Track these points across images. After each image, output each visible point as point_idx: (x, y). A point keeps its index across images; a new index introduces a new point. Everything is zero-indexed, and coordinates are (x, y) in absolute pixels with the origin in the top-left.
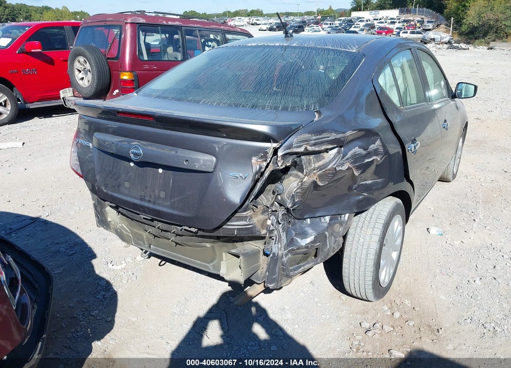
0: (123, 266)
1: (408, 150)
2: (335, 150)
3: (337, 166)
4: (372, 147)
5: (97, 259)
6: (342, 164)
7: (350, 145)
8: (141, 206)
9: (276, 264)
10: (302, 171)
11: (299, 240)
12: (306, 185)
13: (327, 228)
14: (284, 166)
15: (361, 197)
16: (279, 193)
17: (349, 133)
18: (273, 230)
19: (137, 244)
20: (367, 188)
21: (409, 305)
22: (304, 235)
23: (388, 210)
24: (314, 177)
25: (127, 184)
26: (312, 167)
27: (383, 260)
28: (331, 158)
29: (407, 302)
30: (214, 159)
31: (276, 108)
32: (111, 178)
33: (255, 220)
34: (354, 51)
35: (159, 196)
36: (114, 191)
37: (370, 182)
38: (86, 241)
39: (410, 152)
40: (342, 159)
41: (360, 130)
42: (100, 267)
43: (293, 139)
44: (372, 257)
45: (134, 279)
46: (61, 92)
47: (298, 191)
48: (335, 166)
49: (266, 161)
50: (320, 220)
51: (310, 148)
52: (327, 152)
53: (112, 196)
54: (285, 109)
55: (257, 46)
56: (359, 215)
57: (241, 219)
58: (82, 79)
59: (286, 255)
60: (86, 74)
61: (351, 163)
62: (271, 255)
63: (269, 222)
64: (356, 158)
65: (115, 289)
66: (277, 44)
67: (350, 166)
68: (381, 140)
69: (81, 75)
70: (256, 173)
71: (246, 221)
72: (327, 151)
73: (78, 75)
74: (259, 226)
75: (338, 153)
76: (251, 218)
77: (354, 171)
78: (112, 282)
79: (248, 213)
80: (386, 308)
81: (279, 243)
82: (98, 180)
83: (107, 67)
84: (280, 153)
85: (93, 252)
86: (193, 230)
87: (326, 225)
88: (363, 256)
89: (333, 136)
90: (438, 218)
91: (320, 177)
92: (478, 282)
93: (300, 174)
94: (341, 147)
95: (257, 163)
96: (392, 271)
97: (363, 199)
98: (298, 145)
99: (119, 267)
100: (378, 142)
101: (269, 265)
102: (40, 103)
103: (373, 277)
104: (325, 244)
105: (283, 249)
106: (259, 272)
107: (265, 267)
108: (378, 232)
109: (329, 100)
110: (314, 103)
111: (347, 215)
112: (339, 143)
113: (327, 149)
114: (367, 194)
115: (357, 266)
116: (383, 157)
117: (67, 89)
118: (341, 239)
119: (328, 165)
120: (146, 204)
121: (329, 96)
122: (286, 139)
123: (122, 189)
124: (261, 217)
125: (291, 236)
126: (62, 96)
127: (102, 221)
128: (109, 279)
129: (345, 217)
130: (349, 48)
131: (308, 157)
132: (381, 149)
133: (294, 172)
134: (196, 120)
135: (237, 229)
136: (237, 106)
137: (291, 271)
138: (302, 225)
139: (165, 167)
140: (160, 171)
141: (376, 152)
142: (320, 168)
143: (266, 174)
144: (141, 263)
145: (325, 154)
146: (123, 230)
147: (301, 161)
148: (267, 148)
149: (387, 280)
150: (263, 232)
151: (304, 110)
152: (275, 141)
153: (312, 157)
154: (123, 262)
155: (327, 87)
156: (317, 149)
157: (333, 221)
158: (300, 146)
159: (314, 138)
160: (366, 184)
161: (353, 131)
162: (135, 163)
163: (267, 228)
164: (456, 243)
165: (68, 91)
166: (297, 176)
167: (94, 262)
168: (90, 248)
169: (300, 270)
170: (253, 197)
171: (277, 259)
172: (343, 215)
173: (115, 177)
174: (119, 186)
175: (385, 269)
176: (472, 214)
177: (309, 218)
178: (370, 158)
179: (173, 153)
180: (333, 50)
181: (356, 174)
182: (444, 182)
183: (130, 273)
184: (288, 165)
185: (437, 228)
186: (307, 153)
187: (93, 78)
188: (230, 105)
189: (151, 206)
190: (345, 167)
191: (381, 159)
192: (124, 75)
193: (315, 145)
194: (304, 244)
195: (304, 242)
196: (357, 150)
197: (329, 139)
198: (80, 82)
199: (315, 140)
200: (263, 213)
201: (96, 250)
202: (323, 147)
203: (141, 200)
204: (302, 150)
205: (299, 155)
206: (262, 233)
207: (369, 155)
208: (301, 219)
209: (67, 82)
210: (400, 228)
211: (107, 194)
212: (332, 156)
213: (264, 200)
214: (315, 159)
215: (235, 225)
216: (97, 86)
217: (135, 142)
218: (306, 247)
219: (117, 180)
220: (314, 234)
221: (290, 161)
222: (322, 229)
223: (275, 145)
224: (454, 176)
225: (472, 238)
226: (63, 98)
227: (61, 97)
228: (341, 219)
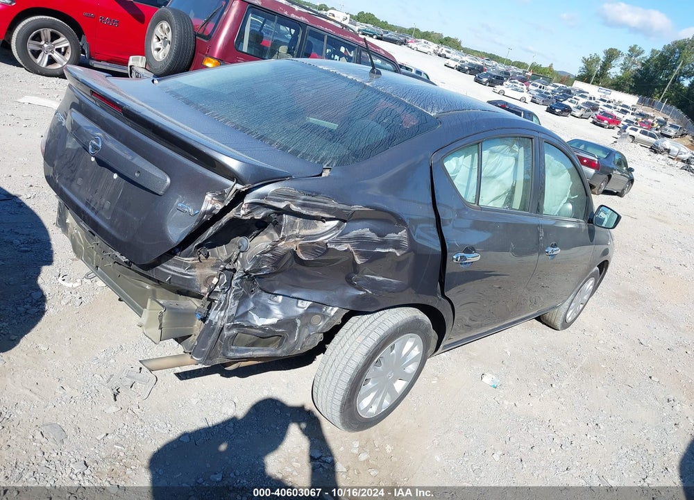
0: (75, 285)
1: (453, 259)
2: (335, 223)
3: (329, 242)
4: (392, 236)
5: (51, 266)
6: (339, 243)
7: (358, 224)
8: (84, 212)
9: (209, 335)
10: (279, 232)
11: (255, 317)
12: (280, 252)
13: (302, 315)
14: (249, 217)
15: (361, 293)
16: (242, 249)
17: (356, 208)
18: (218, 292)
19: (86, 261)
20: (374, 285)
21: (388, 451)
22: (266, 312)
24: (293, 245)
25: (79, 181)
26: (295, 233)
27: (373, 383)
28: (324, 231)
29: (388, 447)
30: (168, 180)
31: (285, 149)
32: (69, 168)
33: (196, 272)
34: (432, 115)
35: (104, 205)
36: (65, 186)
37: (381, 279)
38: (53, 242)
39: (455, 261)
40: (339, 236)
41: (377, 209)
42: (47, 279)
43: (269, 189)
44: (350, 371)
45: (78, 303)
46: (131, 58)
47: (268, 255)
48: (327, 241)
49: (223, 202)
50: (297, 303)
51: (294, 208)
52: (324, 222)
53: (61, 189)
54: (295, 153)
55: (328, 72)
56: (359, 317)
57: (180, 264)
58: (158, 50)
59: (229, 329)
60: (165, 46)
61: (352, 246)
62: (207, 322)
63: (215, 281)
64: (361, 241)
65: (46, 308)
66: (350, 77)
67: (351, 249)
68: (408, 231)
69: (158, 45)
70: (205, 213)
71: (184, 269)
73: (155, 44)
74: (199, 282)
75: (338, 227)
76: (192, 267)
77: (356, 257)
78: (48, 298)
79: (190, 260)
80: (357, 444)
81: (223, 312)
82: (55, 165)
83: (192, 46)
84: (249, 199)
85: (52, 257)
86: (124, 259)
87: (301, 311)
88: (341, 367)
89: (333, 204)
90: (508, 367)
91: (301, 246)
92: (496, 457)
93: (276, 235)
94: (345, 221)
95: (210, 203)
96: (387, 403)
97: (363, 297)
98: (275, 197)
99: (70, 285)
100: (403, 233)
101: (202, 333)
102: (108, 64)
103: (344, 397)
104: (292, 332)
105: (225, 320)
106: (191, 338)
107: (198, 332)
108: (371, 343)
109: (353, 160)
110: (334, 158)
111: (336, 309)
112: (343, 218)
113: (323, 218)
114: (370, 292)
115: (330, 377)
116: (405, 254)
117: (140, 57)
118: (320, 337)
119: (320, 237)
120: (88, 211)
121: (357, 156)
122: (256, 185)
123: (74, 185)
124: (209, 271)
125: (247, 307)
126: (130, 63)
127: (62, 223)
128: (47, 294)
129: (332, 310)
130: (430, 109)
131: (292, 218)
132: (406, 243)
133: (271, 231)
135: (173, 275)
136: (243, 130)
137: (232, 350)
138: (269, 302)
139: (120, 175)
140: (115, 176)
141: (397, 244)
142: (304, 237)
143: (225, 219)
144: (99, 289)
145: (320, 223)
146: (77, 239)
147: (282, 220)
148: (227, 186)
149: (373, 410)
150: (204, 290)
151: (316, 162)
152: (243, 184)
153: (298, 220)
154: (79, 280)
155: (362, 146)
156: (304, 212)
157: (312, 310)
158: (281, 201)
159: (304, 197)
160: (374, 280)
161: (366, 207)
162: (96, 159)
163: (210, 287)
164: (506, 402)
165: (140, 60)
166: (271, 236)
167: (45, 269)
168: (52, 252)
169: (246, 354)
170: (200, 242)
171: (214, 329)
172: (331, 308)
173: (73, 168)
174: (72, 181)
175: (372, 395)
177: (283, 295)
178: (387, 248)
179: (129, 158)
180: (406, 104)
181: (359, 261)
182: (550, 327)
183: (78, 296)
184: (256, 218)
185: (494, 377)
186: (288, 211)
187: (170, 53)
188: (236, 127)
189: (92, 215)
190: (343, 247)
191: (402, 255)
192: (209, 62)
193: (303, 206)
194: (260, 324)
195: (259, 321)
196: (365, 231)
197: (326, 205)
198: (155, 53)
199: (304, 200)
200: (215, 266)
201: (56, 257)
202: (315, 213)
203: (87, 204)
204: (282, 205)
205: (280, 212)
206: (203, 291)
207: (384, 244)
208: (270, 293)
209: (141, 50)
210: (417, 352)
211: (58, 184)
212: (328, 229)
213: (223, 252)
214: (302, 225)
215: (171, 269)
216: (171, 64)
217: (100, 132)
218: (261, 328)
219: (73, 172)
220: (281, 316)
221: (262, 214)
222: (295, 314)
223: (239, 186)
224: (566, 325)
225: (531, 405)
226: (131, 66)
227: (129, 65)
228: (326, 310)
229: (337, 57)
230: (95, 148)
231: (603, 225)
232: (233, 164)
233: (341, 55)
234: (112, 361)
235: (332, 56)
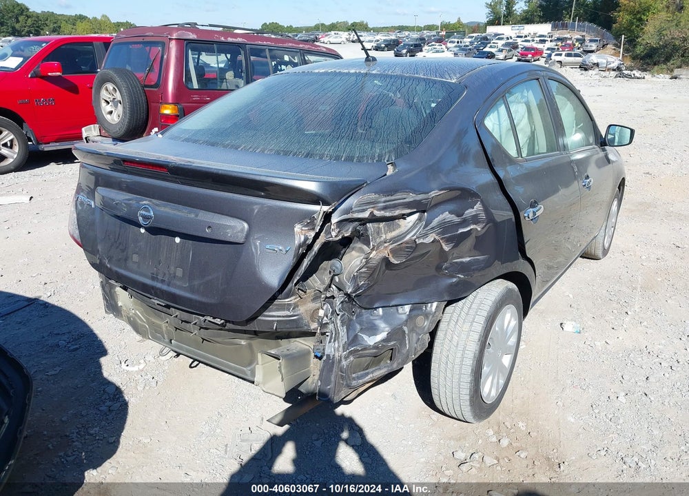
0: (141, 367)
1: (525, 217)
2: (416, 216)
3: (418, 238)
4: (469, 212)
5: (107, 356)
6: (425, 235)
7: (437, 210)
8: (153, 288)
9: (330, 370)
10: (368, 244)
11: (365, 337)
12: (373, 263)
13: (406, 321)
14: (340, 237)
15: (454, 280)
16: (337, 272)
17: (433, 194)
18: (327, 323)
19: (155, 338)
20: (463, 268)
21: (524, 429)
22: (373, 330)
23: (493, 299)
24: (385, 252)
25: (135, 258)
26: (382, 239)
27: (488, 367)
28: (409, 227)
29: (521, 424)
30: (246, 225)
31: (338, 158)
32: (117, 248)
33: (302, 310)
34: (453, 81)
35: (175, 273)
36: (120, 267)
37: (468, 259)
38: (97, 332)
39: (527, 219)
40: (424, 228)
41: (451, 189)
42: (111, 369)
43: (352, 201)
44: (469, 363)
45: (154, 384)
46: (83, 129)
47: (363, 270)
48: (415, 237)
49: (313, 229)
50: (398, 310)
51: (378, 213)
52: (405, 219)
53: (116, 272)
54: (350, 159)
55: (326, 74)
56: (454, 305)
57: (282, 307)
58: (111, 113)
59: (346, 358)
60: (116, 106)
61: (438, 234)
62: (325, 358)
63: (321, 313)
64: (445, 228)
65: (126, 398)
66: (352, 71)
67: (437, 238)
68: (482, 202)
69: (109, 108)
70: (300, 246)
71: (289, 310)
72: (403, 217)
73: (106, 108)
74: (307, 319)
75: (420, 219)
76: (296, 306)
77: (443, 245)
78: (123, 388)
79: (292, 300)
80: (491, 432)
81: (337, 342)
82: (100, 250)
83: (144, 98)
84: (335, 219)
85: (103, 347)
86: (218, 321)
87: (404, 317)
88: (458, 361)
89: (411, 197)
90: (578, 309)
91: (393, 251)
92: (622, 398)
93: (365, 247)
94: (424, 212)
95: (301, 233)
96: (502, 382)
97: (457, 284)
98: (359, 208)
99: (136, 368)
100: (478, 206)
101: (322, 371)
102: (58, 144)
103: (470, 389)
104: (402, 342)
105: (341, 349)
106: (310, 380)
107: (317, 373)
108: (479, 327)
109: (409, 148)
110: (389, 152)
111: (435, 304)
112: (421, 208)
113: (404, 215)
114: (462, 276)
115: (449, 375)
116: (485, 226)
117: (92, 126)
118: (427, 338)
119: (405, 236)
120: (159, 285)
121: (410, 143)
122: (341, 201)
123: (130, 264)
124: (312, 306)
125: (355, 330)
126: (84, 135)
127: (112, 306)
128: (120, 385)
129: (431, 306)
130: (447, 77)
131: (376, 225)
132: (483, 216)
133: (357, 244)
134: (220, 172)
135: (277, 321)
136: (286, 153)
137: (354, 379)
138: (371, 318)
139: (184, 236)
140: (178, 240)
141: (475, 219)
142: (393, 240)
143: (316, 247)
144: (166, 363)
145: (401, 222)
146: (137, 318)
147: (366, 230)
148: (314, 212)
149: (494, 394)
150: (314, 326)
151: (375, 161)
152: (326, 203)
153: (382, 225)
154: (142, 361)
155: (409, 131)
156: (388, 214)
157: (414, 313)
158: (363, 211)
159: (383, 199)
160: (462, 262)
161: (441, 190)
162: (146, 229)
163: (319, 320)
164: (598, 344)
165: (93, 129)
166: (361, 250)
167: (103, 360)
168: (101, 341)
169: (367, 378)
170: (298, 278)
171: (333, 363)
172: (429, 305)
173: (121, 247)
174: (126, 260)
175: (490, 378)
176: (625, 304)
177: (382, 307)
178: (466, 227)
179: (193, 216)
180: (424, 79)
181: (446, 248)
182: (592, 259)
183: (149, 376)
184: (346, 235)
185: (574, 323)
186: (374, 219)
187: (124, 112)
188: (278, 153)
189: (165, 287)
190: (429, 239)
191: (483, 228)
192: (166, 108)
193: (385, 208)
194: (372, 343)
195: (371, 341)
196: (446, 216)
197: (405, 200)
198: (108, 117)
199: (385, 202)
200: (316, 298)
201: (108, 345)
202: (397, 212)
203: (153, 278)
204: (366, 215)
205: (363, 222)
206: (312, 327)
207: (465, 223)
208: (369, 309)
209: (91, 117)
210: (514, 323)
211: (110, 269)
212: (411, 224)
213: (316, 282)
214: (386, 228)
215: (274, 315)
216: (129, 123)
217: (146, 200)
218: (376, 347)
219: (123, 251)
220: (387, 329)
221: (350, 230)
222: (399, 322)
223: (326, 208)
224: (605, 252)
225: (620, 338)
226: (86, 138)
227: (84, 137)
228: (426, 309)
229: (283, 67)
230: (145, 218)
231: (616, 144)
232: (311, 186)
233: (286, 64)
234: (218, 431)
235: (279, 67)
